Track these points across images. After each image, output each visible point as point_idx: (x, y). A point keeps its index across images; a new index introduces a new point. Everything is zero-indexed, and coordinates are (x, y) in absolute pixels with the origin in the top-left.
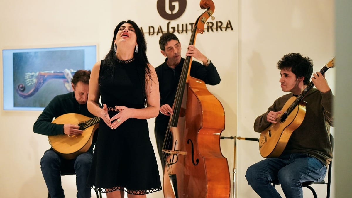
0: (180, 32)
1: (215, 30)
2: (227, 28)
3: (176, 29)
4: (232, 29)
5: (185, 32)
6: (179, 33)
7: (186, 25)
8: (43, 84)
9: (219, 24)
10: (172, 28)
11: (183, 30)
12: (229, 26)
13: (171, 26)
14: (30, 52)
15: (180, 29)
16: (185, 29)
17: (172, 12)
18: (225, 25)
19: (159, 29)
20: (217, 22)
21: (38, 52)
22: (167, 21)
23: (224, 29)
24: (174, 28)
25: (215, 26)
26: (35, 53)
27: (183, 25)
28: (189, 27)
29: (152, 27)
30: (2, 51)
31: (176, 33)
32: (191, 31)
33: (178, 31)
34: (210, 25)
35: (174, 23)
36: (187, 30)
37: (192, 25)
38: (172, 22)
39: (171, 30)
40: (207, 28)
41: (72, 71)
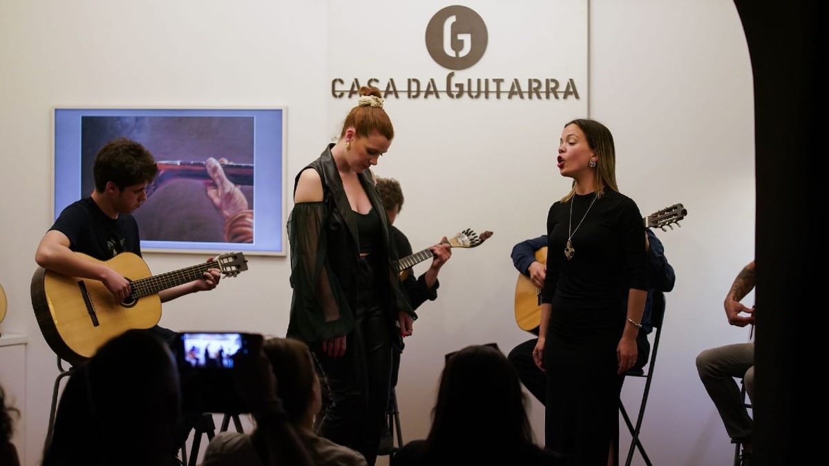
0: (474, 94)
1: (543, 96)
2: (567, 94)
3: (466, 88)
4: (577, 97)
5: (483, 95)
6: (471, 96)
7: (487, 81)
8: (154, 190)
9: (552, 85)
10: (457, 85)
11: (479, 92)
12: (571, 91)
13: (454, 81)
15: (474, 88)
16: (483, 88)
17: (457, 54)
18: (562, 88)
19: (429, 86)
20: (547, 81)
21: (143, 118)
22: (449, 71)
23: (561, 96)
24: (460, 86)
25: (543, 89)
26: (137, 119)
27: (479, 81)
28: (493, 87)
29: (414, 80)
30: (54, 111)
31: (466, 95)
32: (495, 95)
33: (469, 92)
34: (535, 85)
35: (461, 77)
36: (487, 93)
37: (498, 82)
38: (457, 73)
39: (454, 89)
40: (527, 90)
41: (226, 162)
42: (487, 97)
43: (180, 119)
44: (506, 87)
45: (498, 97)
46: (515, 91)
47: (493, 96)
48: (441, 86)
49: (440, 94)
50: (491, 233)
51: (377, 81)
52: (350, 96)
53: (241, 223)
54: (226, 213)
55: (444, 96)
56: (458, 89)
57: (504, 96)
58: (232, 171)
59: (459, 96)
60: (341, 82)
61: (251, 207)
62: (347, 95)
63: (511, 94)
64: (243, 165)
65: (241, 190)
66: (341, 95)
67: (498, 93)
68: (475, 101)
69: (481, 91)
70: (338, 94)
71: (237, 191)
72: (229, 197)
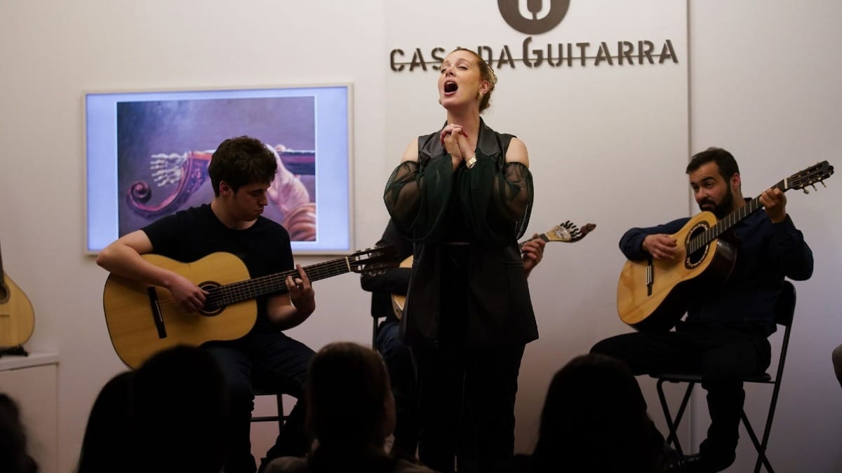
0: (555, 62)
1: (636, 61)
2: (663, 57)
3: (545, 55)
4: (675, 61)
5: (565, 63)
6: (552, 64)
7: (569, 46)
8: (201, 183)
9: (646, 48)
10: (535, 52)
11: (561, 59)
12: (668, 53)
13: (531, 47)
14: (166, 102)
15: (555, 54)
16: (565, 55)
17: (534, 16)
18: (658, 50)
19: (502, 54)
20: (640, 44)
21: (186, 101)
22: (525, 36)
23: (656, 60)
24: (539, 53)
25: (636, 52)
27: (560, 46)
28: (576, 52)
29: (486, 48)
30: (84, 97)
31: (545, 63)
32: (579, 62)
33: (550, 60)
34: (626, 48)
35: (539, 42)
36: (570, 60)
37: (583, 46)
38: (535, 38)
39: (532, 56)
40: (617, 54)
41: (283, 149)
42: (570, 64)
43: (230, 101)
44: (592, 52)
45: (583, 64)
46: (603, 56)
47: (576, 63)
48: (517, 53)
49: (516, 64)
50: (594, 226)
51: (442, 50)
52: (411, 69)
53: (301, 218)
54: (285, 207)
55: (520, 65)
56: (536, 57)
57: (590, 63)
58: (290, 159)
59: (538, 63)
60: (401, 52)
61: (313, 199)
62: (407, 67)
63: (598, 59)
64: (303, 151)
65: (302, 180)
66: (402, 68)
67: (583, 59)
68: (556, 69)
69: (564, 58)
70: (397, 67)
71: (297, 182)
72: (288, 189)
